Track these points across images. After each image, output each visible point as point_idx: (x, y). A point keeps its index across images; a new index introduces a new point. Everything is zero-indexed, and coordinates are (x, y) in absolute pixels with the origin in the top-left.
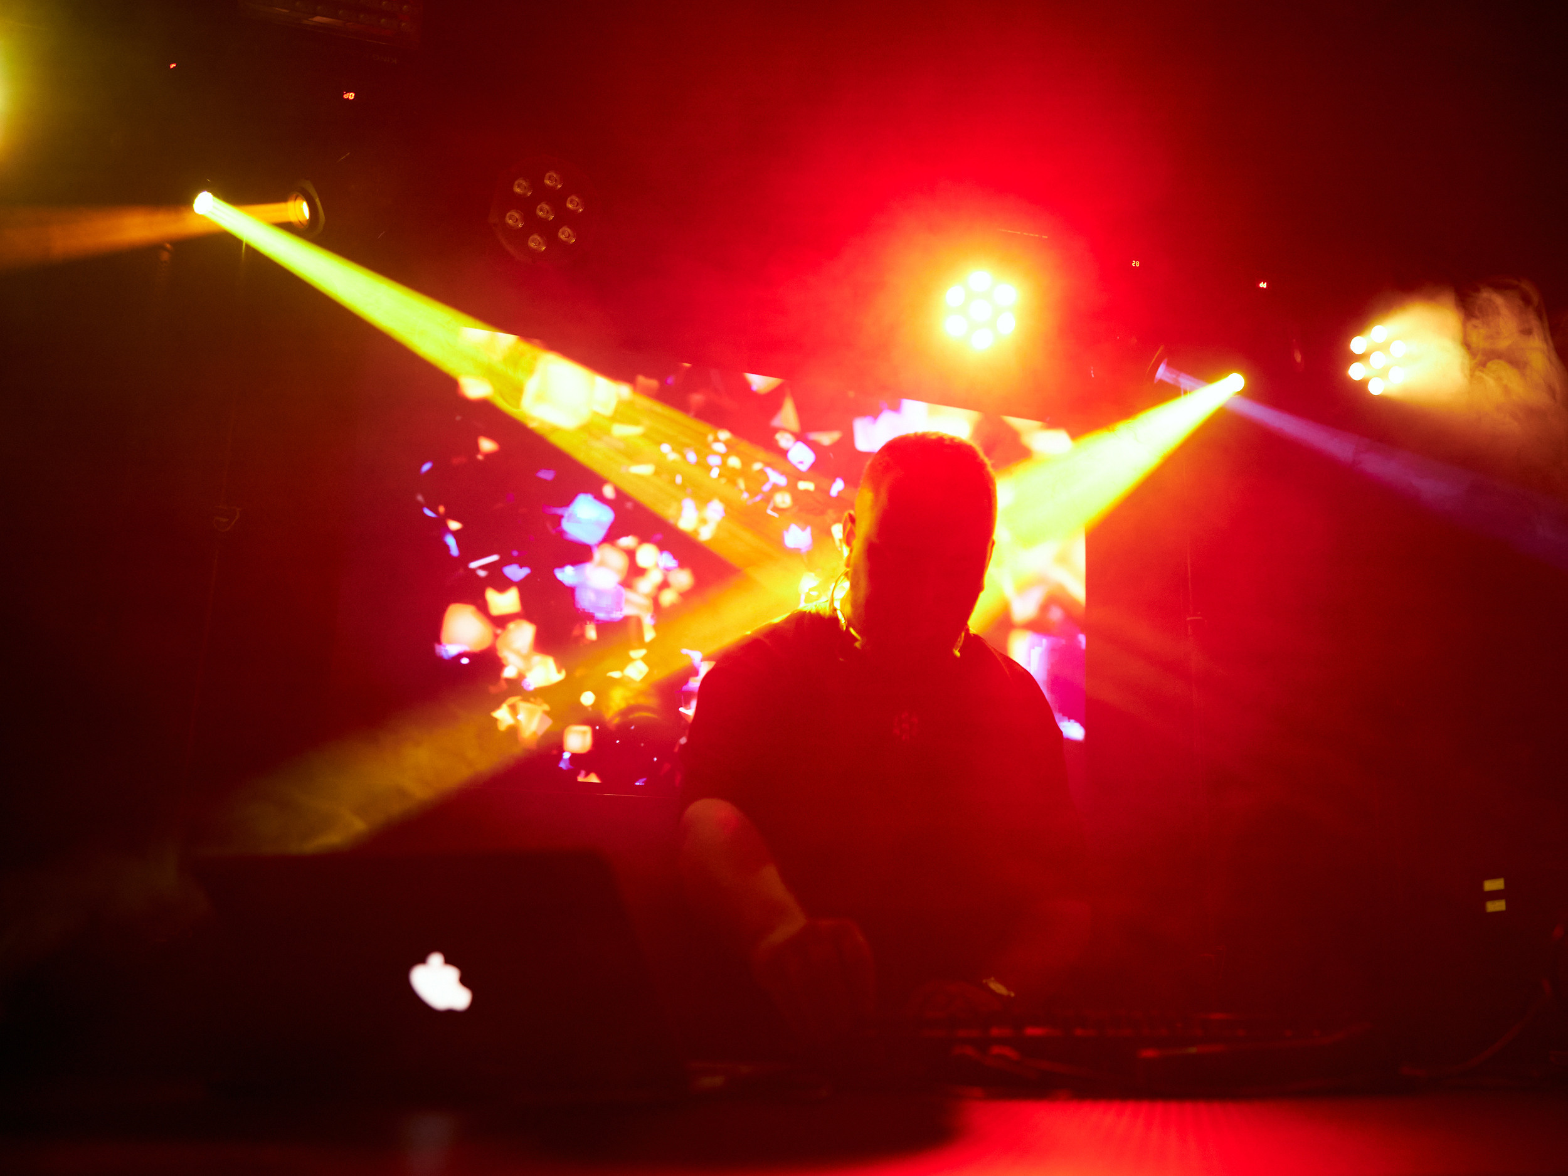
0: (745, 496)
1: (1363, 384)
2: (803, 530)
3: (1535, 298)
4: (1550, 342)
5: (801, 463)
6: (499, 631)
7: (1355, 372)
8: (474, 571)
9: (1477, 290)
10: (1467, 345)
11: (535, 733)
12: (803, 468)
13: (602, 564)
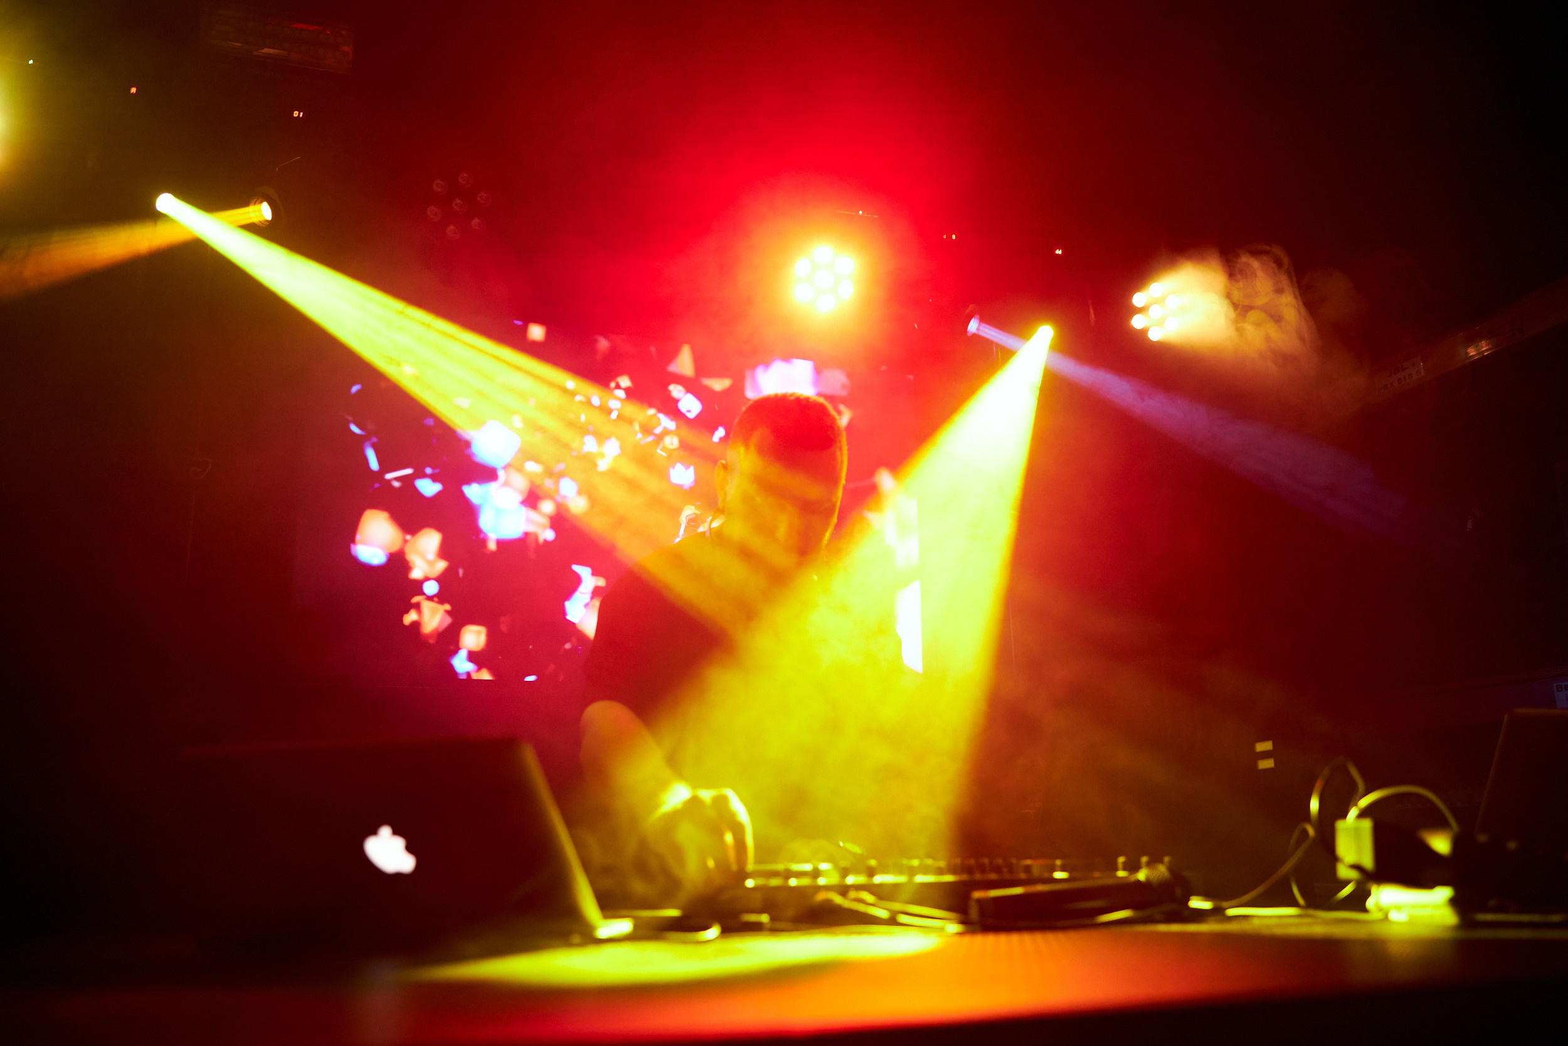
0: (640, 435)
1: (1144, 332)
2: (687, 468)
3: (1286, 260)
4: (1299, 297)
5: (689, 411)
6: (408, 537)
7: (1137, 322)
8: (389, 481)
9: (1238, 256)
10: (1228, 296)
11: (436, 630)
12: (691, 416)
13: (506, 484)
